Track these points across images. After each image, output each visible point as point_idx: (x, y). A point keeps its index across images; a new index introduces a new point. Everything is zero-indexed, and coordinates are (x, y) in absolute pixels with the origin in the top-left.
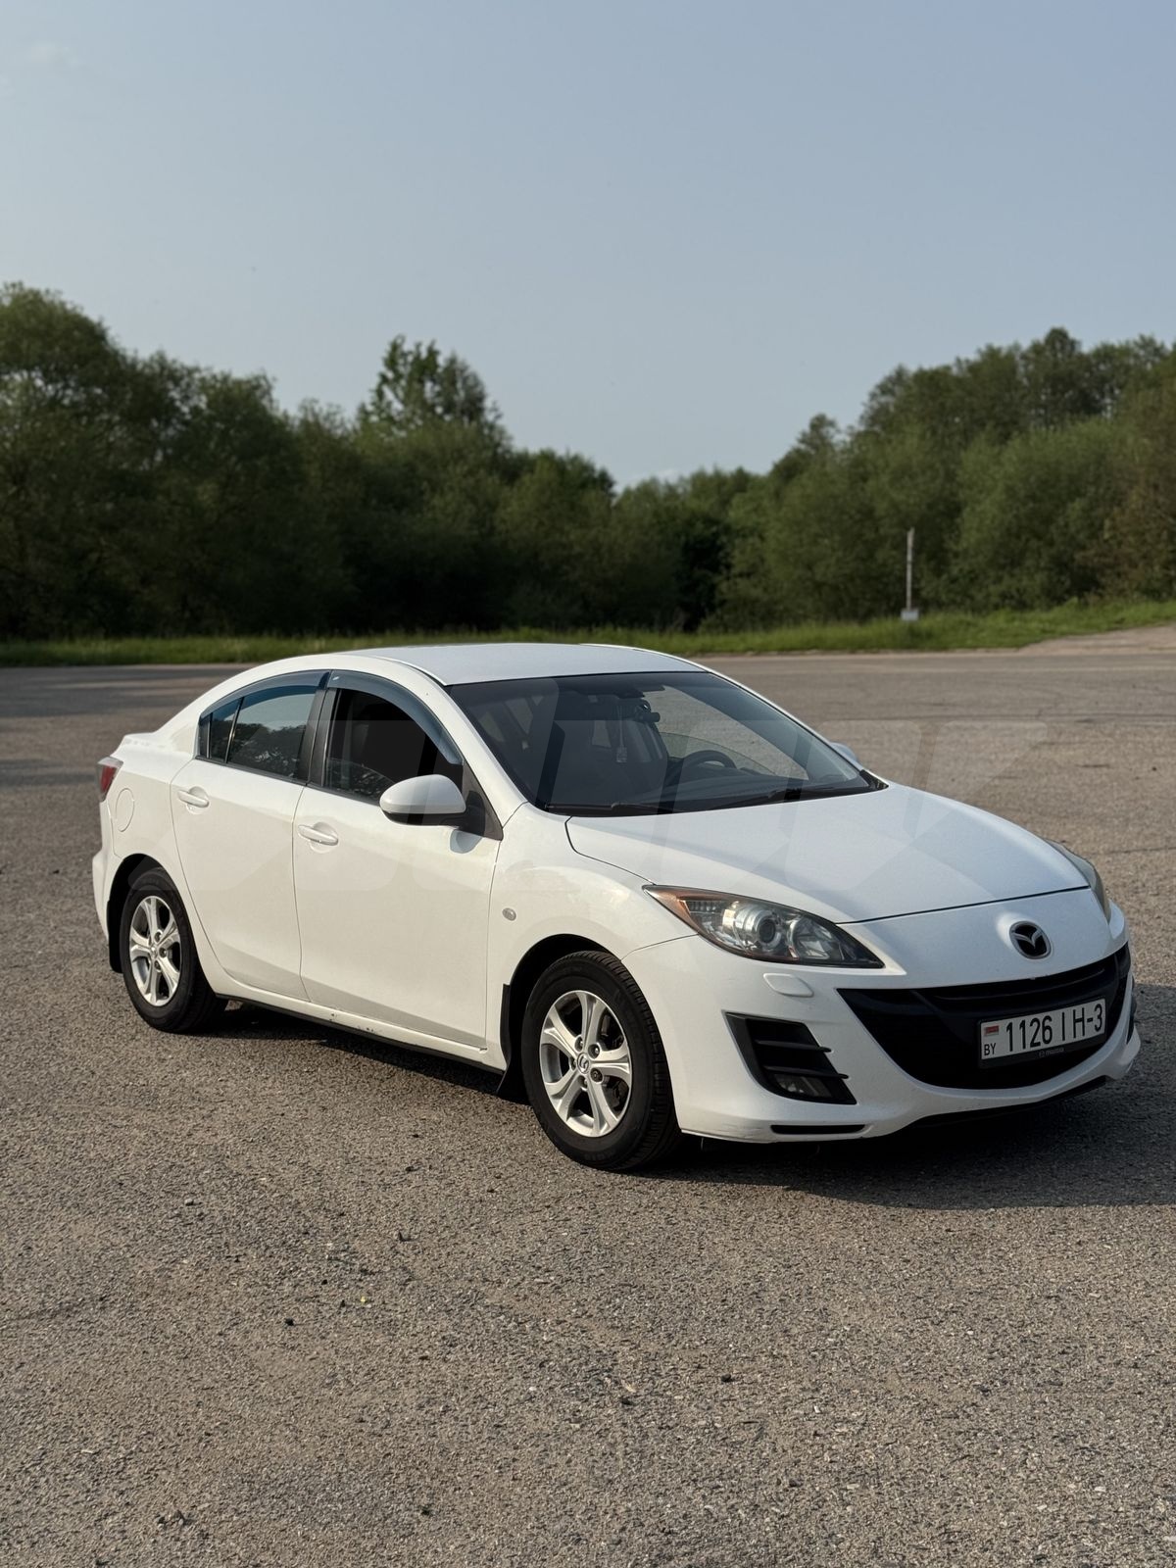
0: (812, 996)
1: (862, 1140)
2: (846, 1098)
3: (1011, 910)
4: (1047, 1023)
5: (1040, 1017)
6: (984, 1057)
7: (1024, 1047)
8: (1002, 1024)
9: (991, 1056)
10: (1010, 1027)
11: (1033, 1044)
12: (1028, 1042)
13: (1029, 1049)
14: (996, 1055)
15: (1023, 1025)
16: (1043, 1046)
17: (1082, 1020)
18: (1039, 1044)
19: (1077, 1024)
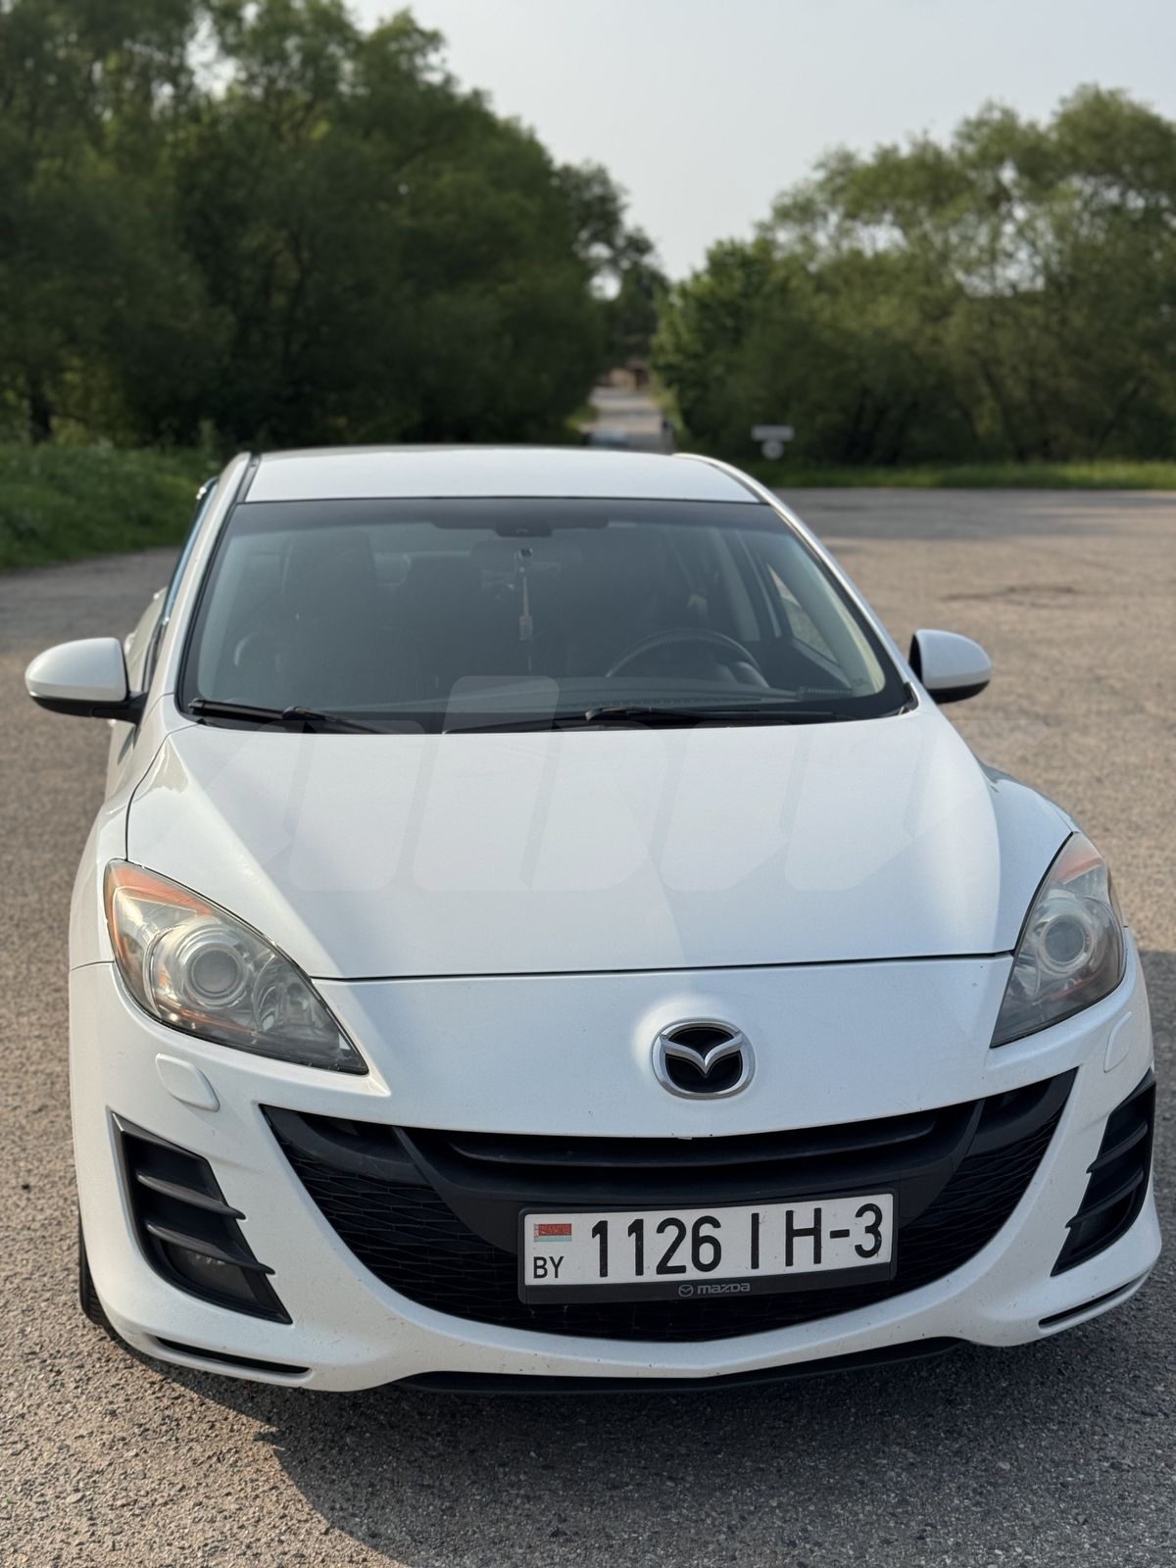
0: (217, 1109)
1: (301, 1392)
2: (270, 1308)
3: (697, 990)
4: (706, 1230)
5: (689, 1217)
6: (530, 1280)
7: (640, 1271)
8: (583, 1223)
9: (550, 1280)
10: (601, 1230)
11: (662, 1268)
12: (652, 1261)
13: (650, 1275)
14: (560, 1281)
15: (637, 1228)
16: (693, 1274)
17: (815, 1232)
18: (682, 1269)
19: (796, 1240)
